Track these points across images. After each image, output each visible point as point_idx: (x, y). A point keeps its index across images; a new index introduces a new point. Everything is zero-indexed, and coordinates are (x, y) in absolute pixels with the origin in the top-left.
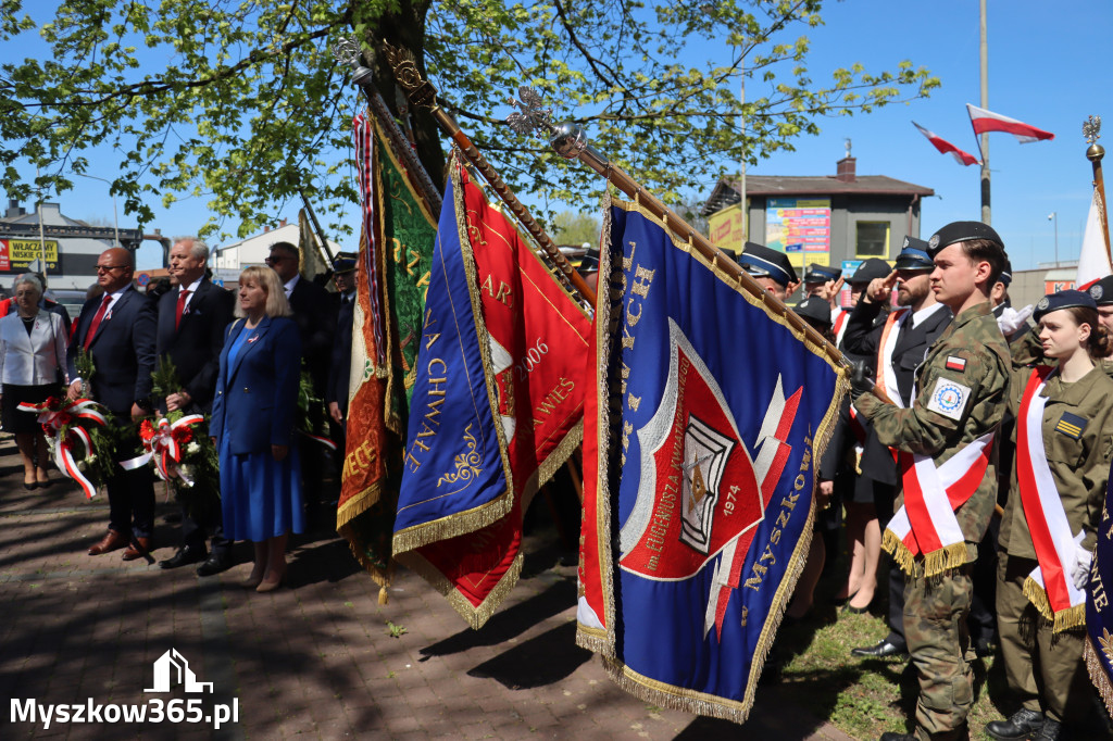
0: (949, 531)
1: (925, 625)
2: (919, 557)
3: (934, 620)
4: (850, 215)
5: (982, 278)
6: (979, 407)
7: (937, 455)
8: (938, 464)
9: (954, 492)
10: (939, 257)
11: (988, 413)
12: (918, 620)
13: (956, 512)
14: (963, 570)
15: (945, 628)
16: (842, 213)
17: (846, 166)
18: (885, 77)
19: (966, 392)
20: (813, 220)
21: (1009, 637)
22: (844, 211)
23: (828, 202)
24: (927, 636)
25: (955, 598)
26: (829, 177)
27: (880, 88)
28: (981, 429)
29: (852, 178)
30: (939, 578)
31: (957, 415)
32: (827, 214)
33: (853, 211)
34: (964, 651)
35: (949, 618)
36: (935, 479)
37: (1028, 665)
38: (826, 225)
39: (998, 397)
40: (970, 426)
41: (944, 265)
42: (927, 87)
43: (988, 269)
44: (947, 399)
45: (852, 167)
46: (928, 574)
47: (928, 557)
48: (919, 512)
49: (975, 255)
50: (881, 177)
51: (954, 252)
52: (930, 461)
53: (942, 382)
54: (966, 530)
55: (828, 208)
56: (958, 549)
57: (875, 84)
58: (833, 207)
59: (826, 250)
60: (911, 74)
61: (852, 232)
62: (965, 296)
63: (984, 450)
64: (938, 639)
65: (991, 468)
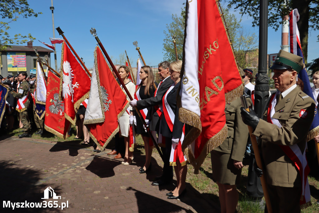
0: (23, 106)
1: (22, 118)
2: (20, 110)
3: (23, 117)
4: (31, 57)
5: (24, 78)
6: (25, 92)
7: (21, 98)
8: (21, 99)
9: (23, 102)
10: (19, 75)
11: (26, 93)
12: (21, 118)
13: (24, 104)
14: (26, 111)
15: (25, 118)
16: (29, 57)
17: (30, 44)
18: (25, 37)
19: (23, 90)
20: (21, 58)
21: (36, 122)
22: (30, 56)
23: (25, 53)
24: (23, 119)
25: (25, 114)
26: (25, 46)
27: (25, 39)
28: (26, 95)
29: (32, 47)
30: (23, 112)
31: (22, 93)
32: (25, 57)
33: (32, 56)
34: (28, 122)
35: (25, 117)
36: (21, 101)
37: (39, 125)
38: (25, 60)
39: (27, 91)
40: (24, 94)
41: (20, 76)
42: (34, 39)
43: (25, 76)
44: (21, 92)
45: (32, 44)
46: (21, 112)
47: (21, 110)
48: (20, 105)
49: (23, 75)
50: (40, 47)
51: (21, 75)
52: (20, 99)
53: (20, 90)
54: (25, 106)
55: (25, 55)
56: (24, 108)
57: (24, 38)
58: (27, 55)
59: (25, 67)
60: (31, 36)
61: (32, 62)
62: (22, 80)
63: (27, 97)
64: (24, 120)
65: (28, 99)
